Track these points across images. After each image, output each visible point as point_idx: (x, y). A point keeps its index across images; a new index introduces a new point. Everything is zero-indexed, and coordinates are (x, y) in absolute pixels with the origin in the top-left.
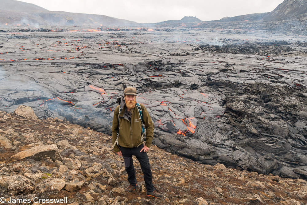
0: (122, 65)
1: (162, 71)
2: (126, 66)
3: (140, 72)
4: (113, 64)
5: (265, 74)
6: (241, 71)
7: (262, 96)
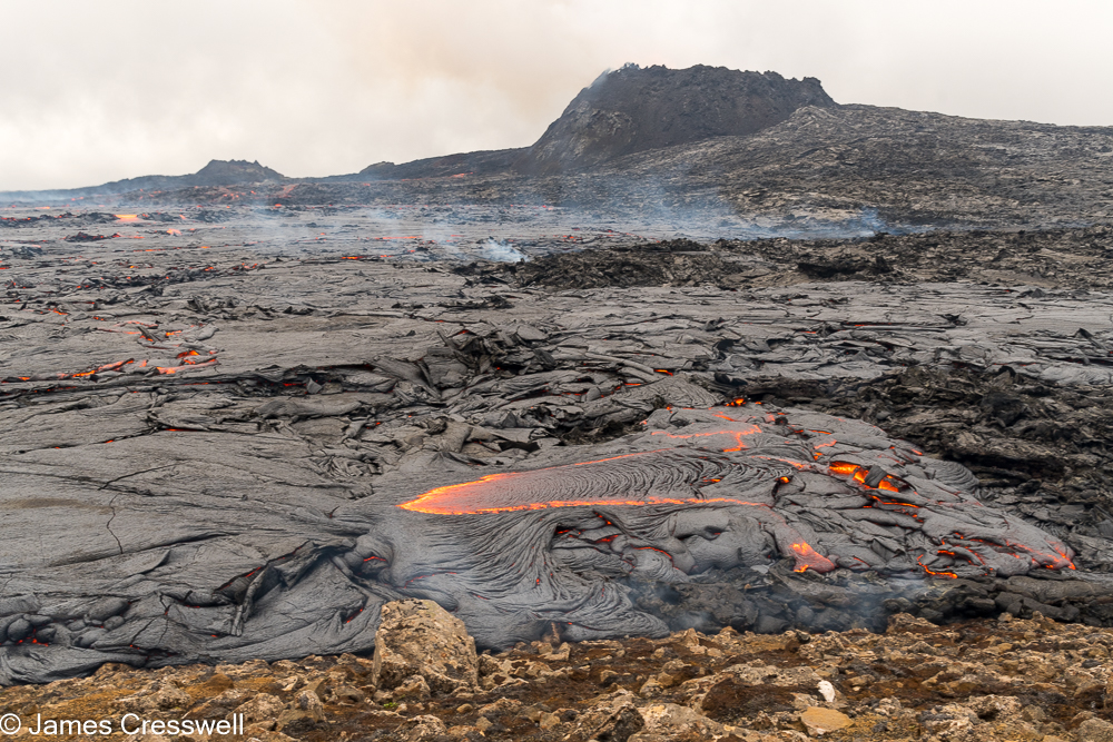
0: (367, 367)
1: (527, 373)
2: (385, 371)
3: (450, 387)
4: (325, 368)
5: (842, 342)
6: (771, 342)
7: (989, 408)
